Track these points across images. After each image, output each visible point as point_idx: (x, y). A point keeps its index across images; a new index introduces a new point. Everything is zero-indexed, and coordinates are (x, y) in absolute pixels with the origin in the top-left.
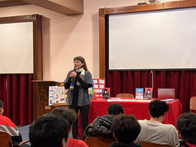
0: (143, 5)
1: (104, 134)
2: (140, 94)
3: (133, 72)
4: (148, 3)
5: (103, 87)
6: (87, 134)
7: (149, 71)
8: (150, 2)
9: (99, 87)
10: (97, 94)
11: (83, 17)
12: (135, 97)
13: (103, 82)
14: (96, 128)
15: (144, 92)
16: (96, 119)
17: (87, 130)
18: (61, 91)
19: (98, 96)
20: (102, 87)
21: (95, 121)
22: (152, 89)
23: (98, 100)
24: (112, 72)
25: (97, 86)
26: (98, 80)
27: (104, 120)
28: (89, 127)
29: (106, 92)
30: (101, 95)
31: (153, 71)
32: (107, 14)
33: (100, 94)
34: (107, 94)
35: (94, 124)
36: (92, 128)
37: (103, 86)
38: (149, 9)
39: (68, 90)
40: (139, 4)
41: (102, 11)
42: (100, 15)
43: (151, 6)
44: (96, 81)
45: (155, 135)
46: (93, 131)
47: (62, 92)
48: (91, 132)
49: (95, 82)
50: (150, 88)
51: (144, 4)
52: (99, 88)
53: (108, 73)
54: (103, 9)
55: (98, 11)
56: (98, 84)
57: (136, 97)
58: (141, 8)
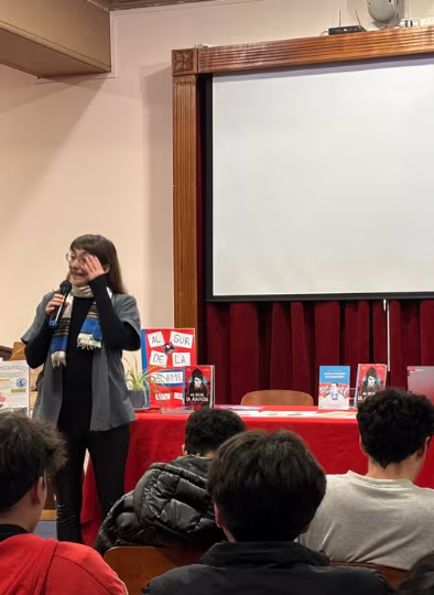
0: (348, 37)
1: (183, 531)
2: (334, 389)
3: (310, 305)
4: (370, 28)
5: (188, 363)
6: (112, 536)
7: (372, 301)
8: (378, 22)
9: (170, 361)
10: (164, 392)
11: (108, 82)
12: (316, 403)
13: (187, 340)
14: (148, 508)
15: (353, 384)
16: (148, 473)
17: (113, 521)
18: (15, 380)
19: (167, 396)
20: (184, 360)
21: (142, 480)
22: (384, 369)
23: (168, 413)
24: (227, 304)
25: (164, 358)
26: (166, 334)
27: (182, 475)
28: (122, 508)
29: (198, 383)
30: (179, 396)
31: (389, 301)
32: (207, 70)
33: (173, 388)
34: (204, 390)
35: (143, 493)
36: (130, 509)
37: (187, 356)
38: (375, 53)
39: (40, 368)
40: (332, 31)
41: (182, 59)
42: (176, 75)
43: (381, 40)
44: (159, 336)
45: (388, 532)
46: (137, 524)
47: (21, 383)
48: (127, 527)
49: (156, 340)
50: (378, 367)
51: (352, 30)
52: (170, 367)
53: (210, 309)
54: (189, 51)
55: (167, 60)
56: (168, 349)
57: (321, 400)
58: (340, 46)
